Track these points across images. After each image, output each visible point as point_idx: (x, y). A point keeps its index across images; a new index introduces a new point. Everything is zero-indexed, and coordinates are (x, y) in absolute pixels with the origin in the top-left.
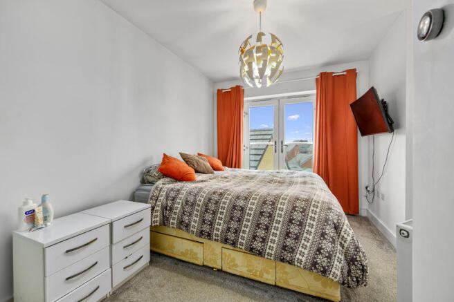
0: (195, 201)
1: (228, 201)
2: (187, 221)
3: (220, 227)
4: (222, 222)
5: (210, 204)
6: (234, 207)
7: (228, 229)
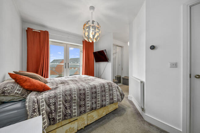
0: (72, 98)
1: (89, 91)
2: (69, 112)
3: (89, 105)
4: (89, 102)
5: (81, 96)
6: (92, 93)
7: (92, 104)
